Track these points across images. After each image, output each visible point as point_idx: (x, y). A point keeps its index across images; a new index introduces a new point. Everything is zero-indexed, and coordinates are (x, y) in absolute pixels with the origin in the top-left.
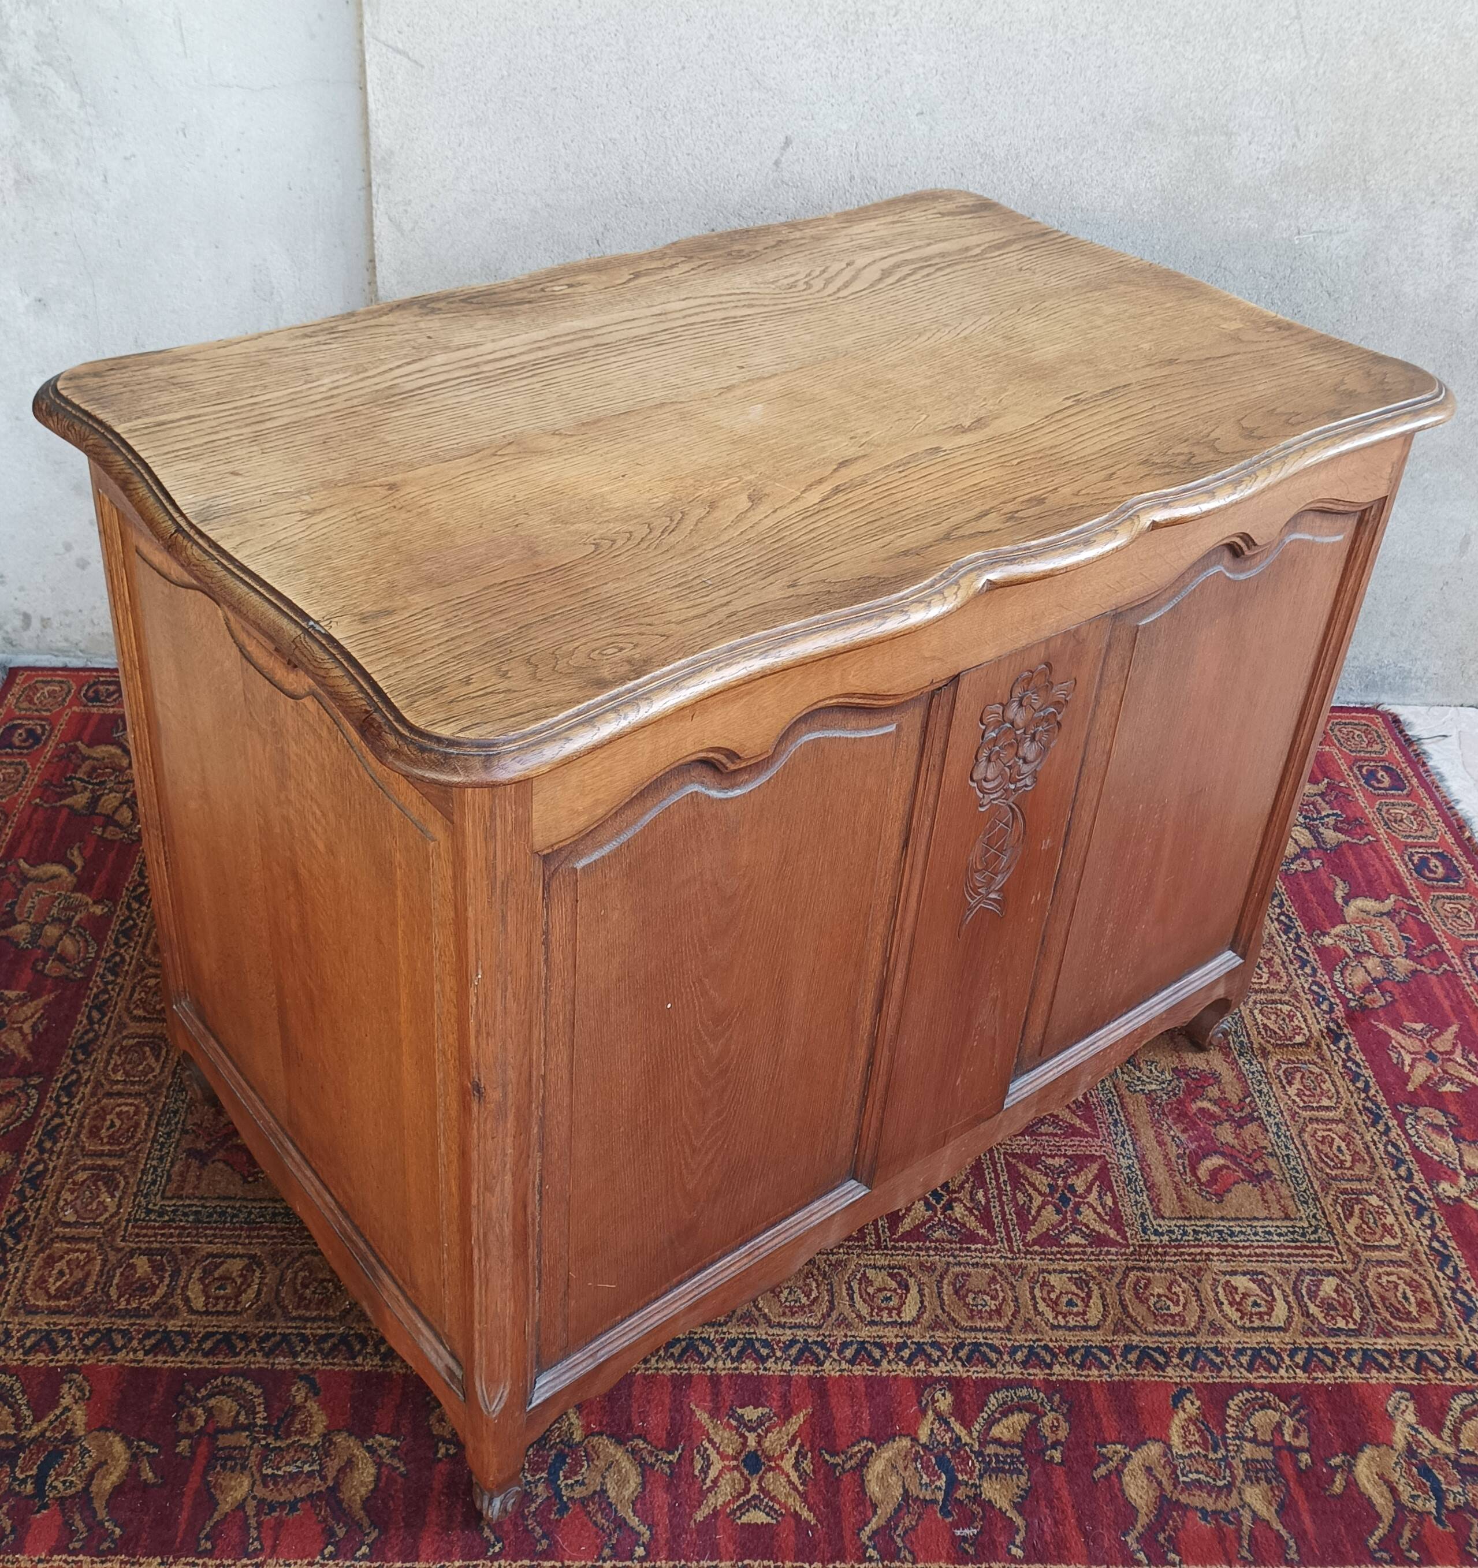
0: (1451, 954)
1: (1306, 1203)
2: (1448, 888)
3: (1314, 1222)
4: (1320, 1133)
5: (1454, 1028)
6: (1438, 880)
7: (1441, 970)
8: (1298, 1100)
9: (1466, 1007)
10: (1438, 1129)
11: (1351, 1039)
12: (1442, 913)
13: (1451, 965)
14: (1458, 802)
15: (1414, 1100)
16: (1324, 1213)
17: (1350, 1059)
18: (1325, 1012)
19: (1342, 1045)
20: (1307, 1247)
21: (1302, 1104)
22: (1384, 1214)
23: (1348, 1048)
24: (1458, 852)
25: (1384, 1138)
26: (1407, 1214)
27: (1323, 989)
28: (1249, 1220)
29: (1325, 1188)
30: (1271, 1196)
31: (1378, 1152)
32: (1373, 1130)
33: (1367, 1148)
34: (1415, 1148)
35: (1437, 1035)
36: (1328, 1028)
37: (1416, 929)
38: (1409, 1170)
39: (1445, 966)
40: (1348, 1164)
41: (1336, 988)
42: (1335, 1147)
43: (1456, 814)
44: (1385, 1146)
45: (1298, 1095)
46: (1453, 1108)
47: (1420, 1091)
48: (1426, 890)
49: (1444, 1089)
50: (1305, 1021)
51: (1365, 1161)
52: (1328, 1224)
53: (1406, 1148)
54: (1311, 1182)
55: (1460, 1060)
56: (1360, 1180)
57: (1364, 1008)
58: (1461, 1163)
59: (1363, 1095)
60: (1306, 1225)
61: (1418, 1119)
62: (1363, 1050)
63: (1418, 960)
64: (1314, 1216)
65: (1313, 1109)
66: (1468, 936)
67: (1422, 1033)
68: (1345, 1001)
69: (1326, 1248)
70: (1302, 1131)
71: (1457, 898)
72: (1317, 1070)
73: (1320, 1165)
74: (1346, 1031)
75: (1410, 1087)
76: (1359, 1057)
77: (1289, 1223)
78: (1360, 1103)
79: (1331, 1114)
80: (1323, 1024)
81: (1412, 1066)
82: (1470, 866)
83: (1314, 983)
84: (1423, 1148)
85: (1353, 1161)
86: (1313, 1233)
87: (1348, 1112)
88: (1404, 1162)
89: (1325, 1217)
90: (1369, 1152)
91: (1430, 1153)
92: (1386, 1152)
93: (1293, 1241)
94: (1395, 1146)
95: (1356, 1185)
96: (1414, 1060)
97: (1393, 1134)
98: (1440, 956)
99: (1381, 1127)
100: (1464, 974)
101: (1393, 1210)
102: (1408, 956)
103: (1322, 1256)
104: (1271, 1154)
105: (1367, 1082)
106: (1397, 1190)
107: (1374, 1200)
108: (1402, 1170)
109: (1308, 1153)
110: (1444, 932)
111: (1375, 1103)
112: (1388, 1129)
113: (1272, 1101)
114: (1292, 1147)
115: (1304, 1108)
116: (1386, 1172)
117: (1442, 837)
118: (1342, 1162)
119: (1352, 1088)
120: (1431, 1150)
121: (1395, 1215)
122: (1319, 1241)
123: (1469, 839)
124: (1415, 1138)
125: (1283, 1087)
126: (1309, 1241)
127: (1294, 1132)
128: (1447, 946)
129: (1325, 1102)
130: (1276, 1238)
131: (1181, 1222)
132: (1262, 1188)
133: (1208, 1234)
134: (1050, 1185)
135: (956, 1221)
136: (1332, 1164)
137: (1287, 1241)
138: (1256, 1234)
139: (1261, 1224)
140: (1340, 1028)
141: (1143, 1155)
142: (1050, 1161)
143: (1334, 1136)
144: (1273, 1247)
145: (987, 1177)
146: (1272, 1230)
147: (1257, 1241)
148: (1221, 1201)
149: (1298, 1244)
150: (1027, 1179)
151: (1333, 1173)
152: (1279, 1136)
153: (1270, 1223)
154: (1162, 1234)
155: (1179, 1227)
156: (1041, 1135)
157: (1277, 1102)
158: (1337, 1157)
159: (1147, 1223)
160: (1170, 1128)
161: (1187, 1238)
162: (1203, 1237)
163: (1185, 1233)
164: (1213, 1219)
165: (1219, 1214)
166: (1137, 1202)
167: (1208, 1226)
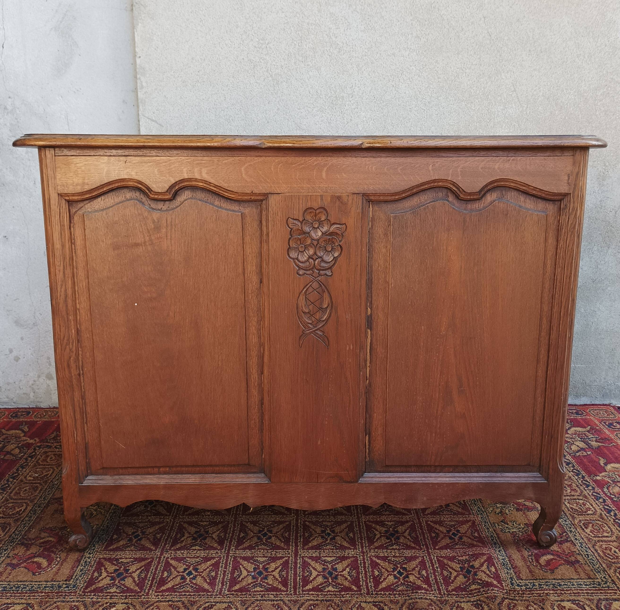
1: (600, 572)
3: (604, 580)
4: (604, 546)
8: (591, 534)
11: (617, 511)
16: (609, 576)
17: (616, 519)
18: (602, 502)
19: (612, 514)
20: (602, 590)
21: (593, 535)
23: (615, 515)
27: (599, 494)
28: (569, 580)
29: (609, 567)
30: (580, 570)
36: (604, 508)
41: (605, 494)
42: (612, 551)
45: (591, 532)
50: (592, 506)
52: (612, 580)
54: (601, 565)
60: (600, 581)
64: (604, 577)
65: (599, 537)
68: (611, 499)
69: (612, 590)
70: (594, 546)
72: (599, 523)
73: (605, 558)
74: (613, 509)
77: (591, 581)
79: (609, 539)
80: (601, 507)
83: (594, 492)
86: (605, 584)
87: (618, 538)
89: (610, 577)
93: (594, 587)
103: (611, 593)
104: (578, 554)
109: (598, 553)
113: (577, 535)
114: (589, 551)
115: (595, 537)
118: (617, 556)
122: (608, 587)
125: (583, 529)
126: (603, 587)
127: (590, 546)
129: (606, 535)
130: (584, 586)
131: (532, 581)
132: (575, 567)
133: (547, 585)
134: (460, 567)
135: (410, 582)
136: (612, 557)
137: (590, 587)
138: (573, 585)
139: (575, 581)
140: (610, 507)
141: (510, 556)
142: (460, 558)
143: (612, 547)
144: (583, 590)
145: (428, 565)
146: (582, 583)
147: (574, 588)
148: (553, 572)
149: (597, 589)
150: (449, 566)
151: (613, 561)
152: (582, 548)
153: (581, 581)
154: (522, 586)
155: (531, 583)
156: (456, 549)
157: (580, 534)
158: (614, 555)
159: (514, 581)
160: (524, 545)
161: (535, 587)
162: (544, 587)
163: (534, 585)
164: (549, 579)
165: (552, 578)
166: (508, 573)
167: (547, 582)
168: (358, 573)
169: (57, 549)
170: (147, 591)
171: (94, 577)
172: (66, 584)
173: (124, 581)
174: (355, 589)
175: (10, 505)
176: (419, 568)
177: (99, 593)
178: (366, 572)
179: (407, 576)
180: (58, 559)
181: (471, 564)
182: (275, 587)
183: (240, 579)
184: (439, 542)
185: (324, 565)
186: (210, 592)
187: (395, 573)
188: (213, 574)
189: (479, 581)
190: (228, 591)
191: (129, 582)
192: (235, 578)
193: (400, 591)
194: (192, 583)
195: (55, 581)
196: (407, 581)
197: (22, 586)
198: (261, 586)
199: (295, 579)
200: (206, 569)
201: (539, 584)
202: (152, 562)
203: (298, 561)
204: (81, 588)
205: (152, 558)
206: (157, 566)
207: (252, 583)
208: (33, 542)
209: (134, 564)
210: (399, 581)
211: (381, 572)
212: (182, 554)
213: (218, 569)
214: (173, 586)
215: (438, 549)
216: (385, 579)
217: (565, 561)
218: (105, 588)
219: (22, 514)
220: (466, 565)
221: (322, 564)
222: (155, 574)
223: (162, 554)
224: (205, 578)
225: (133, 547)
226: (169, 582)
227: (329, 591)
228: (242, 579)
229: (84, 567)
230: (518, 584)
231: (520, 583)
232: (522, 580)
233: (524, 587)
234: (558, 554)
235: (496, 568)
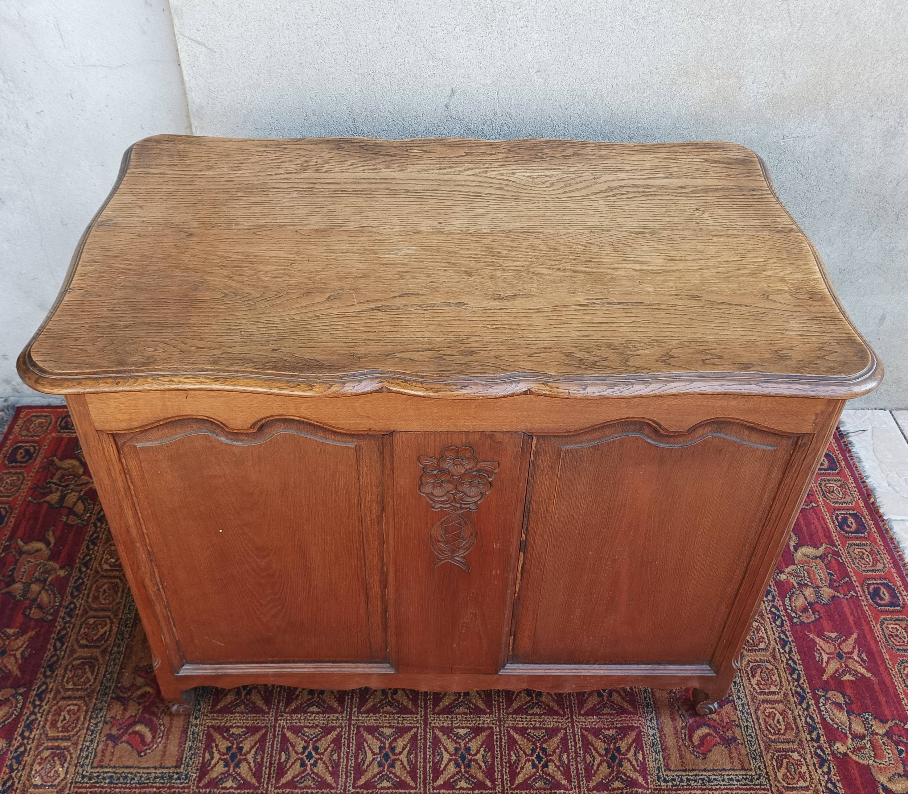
0: (856, 584)
1: (755, 759)
2: (857, 538)
3: (758, 772)
4: (768, 711)
5: (855, 636)
6: (852, 533)
7: (850, 595)
8: (757, 687)
9: (863, 621)
10: (838, 706)
11: (793, 644)
12: (853, 555)
13: (855, 592)
14: (868, 477)
15: (826, 686)
16: (765, 765)
17: (791, 658)
18: (778, 626)
19: (787, 649)
21: (759, 691)
22: (801, 765)
23: (791, 651)
24: (865, 512)
25: (806, 712)
26: (814, 764)
27: (778, 610)
28: (720, 770)
29: (768, 748)
30: (734, 754)
31: (801, 723)
32: (799, 707)
33: (795, 720)
34: (823, 719)
35: (845, 641)
36: (779, 637)
37: (836, 567)
38: (818, 734)
39: (852, 592)
40: (782, 732)
41: (786, 609)
42: (776, 720)
43: (866, 486)
44: (806, 718)
45: (757, 684)
46: (848, 692)
47: (830, 680)
48: (844, 539)
49: (845, 678)
50: (766, 633)
51: (793, 729)
52: (767, 773)
53: (818, 719)
54: (759, 744)
55: (856, 658)
56: (788, 742)
57: (802, 623)
58: (850, 728)
59: (796, 683)
60: (754, 773)
61: (827, 699)
62: (800, 652)
63: (836, 589)
64: (759, 768)
65: (765, 694)
66: (868, 571)
67: (836, 639)
68: (791, 618)
69: (764, 789)
70: (757, 709)
71: (863, 545)
72: (770, 667)
73: (766, 732)
74: (790, 639)
75: (825, 678)
76: (796, 657)
77: (743, 773)
78: (793, 688)
79: (775, 697)
80: (777, 634)
81: (827, 663)
82: (872, 522)
83: (773, 606)
84: (828, 719)
85: (786, 730)
86: (758, 779)
87: (786, 695)
88: (816, 729)
89: (766, 768)
90: (795, 723)
91: (831, 722)
92: (806, 722)
93: (745, 785)
94: (811, 718)
95: (786, 746)
96: (829, 659)
97: (811, 710)
98: (850, 586)
99: (804, 706)
100: (863, 598)
101: (806, 762)
102: (831, 586)
104: (737, 726)
105: (799, 674)
106: (810, 748)
107: (795, 756)
108: (814, 735)
109: (759, 724)
110: (853, 569)
111: (802, 688)
112: (808, 706)
113: (741, 689)
114: (750, 720)
115: (760, 693)
116: (805, 736)
117: (857, 502)
118: (779, 730)
119: (790, 679)
120: (833, 720)
121: (807, 765)
122: (761, 785)
123: (873, 503)
124: (823, 713)
125: (749, 679)
126: (755, 785)
127: (752, 710)
128: (854, 579)
129: (773, 689)
130: (735, 783)
131: (680, 773)
132: (730, 749)
133: (695, 781)
134: (605, 749)
135: (549, 775)
136: (773, 731)
137: (741, 785)
138: (723, 780)
139: (727, 773)
140: (787, 637)
141: (662, 728)
142: (607, 732)
143: (776, 712)
144: (732, 789)
145: (570, 744)
146: (733, 777)
147: (724, 785)
148: (705, 758)
149: (748, 787)
150: (593, 746)
151: (773, 738)
152: (743, 713)
153: (733, 773)
154: (668, 781)
155: (678, 776)
156: (603, 715)
157: (744, 689)
158: (777, 726)
159: (661, 774)
160: (679, 708)
161: (682, 784)
162: (692, 783)
163: (682, 781)
164: (699, 770)
165: (703, 767)
166: (656, 759)
167: (696, 775)
168: (493, 757)
169: (158, 708)
170: (265, 786)
171: (206, 760)
172: (177, 773)
173: (240, 768)
174: (489, 784)
175: (91, 621)
176: (560, 750)
177: (215, 788)
178: (502, 755)
179: (546, 766)
180: (162, 728)
181: (617, 745)
182: (402, 781)
183: (365, 767)
184: (585, 701)
185: (456, 743)
186: (333, 788)
187: (533, 758)
188: (335, 757)
189: (623, 777)
190: (353, 788)
191: (244, 769)
192: (359, 765)
193: (537, 789)
194: (313, 772)
195: (164, 768)
196: (546, 773)
197: (129, 775)
198: (389, 779)
199: (425, 767)
200: (328, 748)
201: (687, 779)
202: (266, 734)
203: (428, 736)
204: (195, 779)
205: (266, 727)
206: (273, 743)
207: (378, 773)
208: (129, 694)
209: (246, 738)
210: (538, 772)
211: (519, 756)
212: (299, 719)
213: (341, 749)
214: (293, 778)
215: (583, 715)
216: (522, 768)
217: (721, 738)
218: (220, 780)
219: (108, 639)
220: (612, 746)
221: (454, 741)
222: (272, 756)
223: (276, 720)
224: (326, 764)
225: (243, 707)
226: (288, 770)
227: (461, 788)
228: (368, 766)
229: (193, 742)
230: (665, 779)
231: (667, 776)
232: (670, 770)
233: (670, 784)
234: (716, 725)
235: (643, 754)
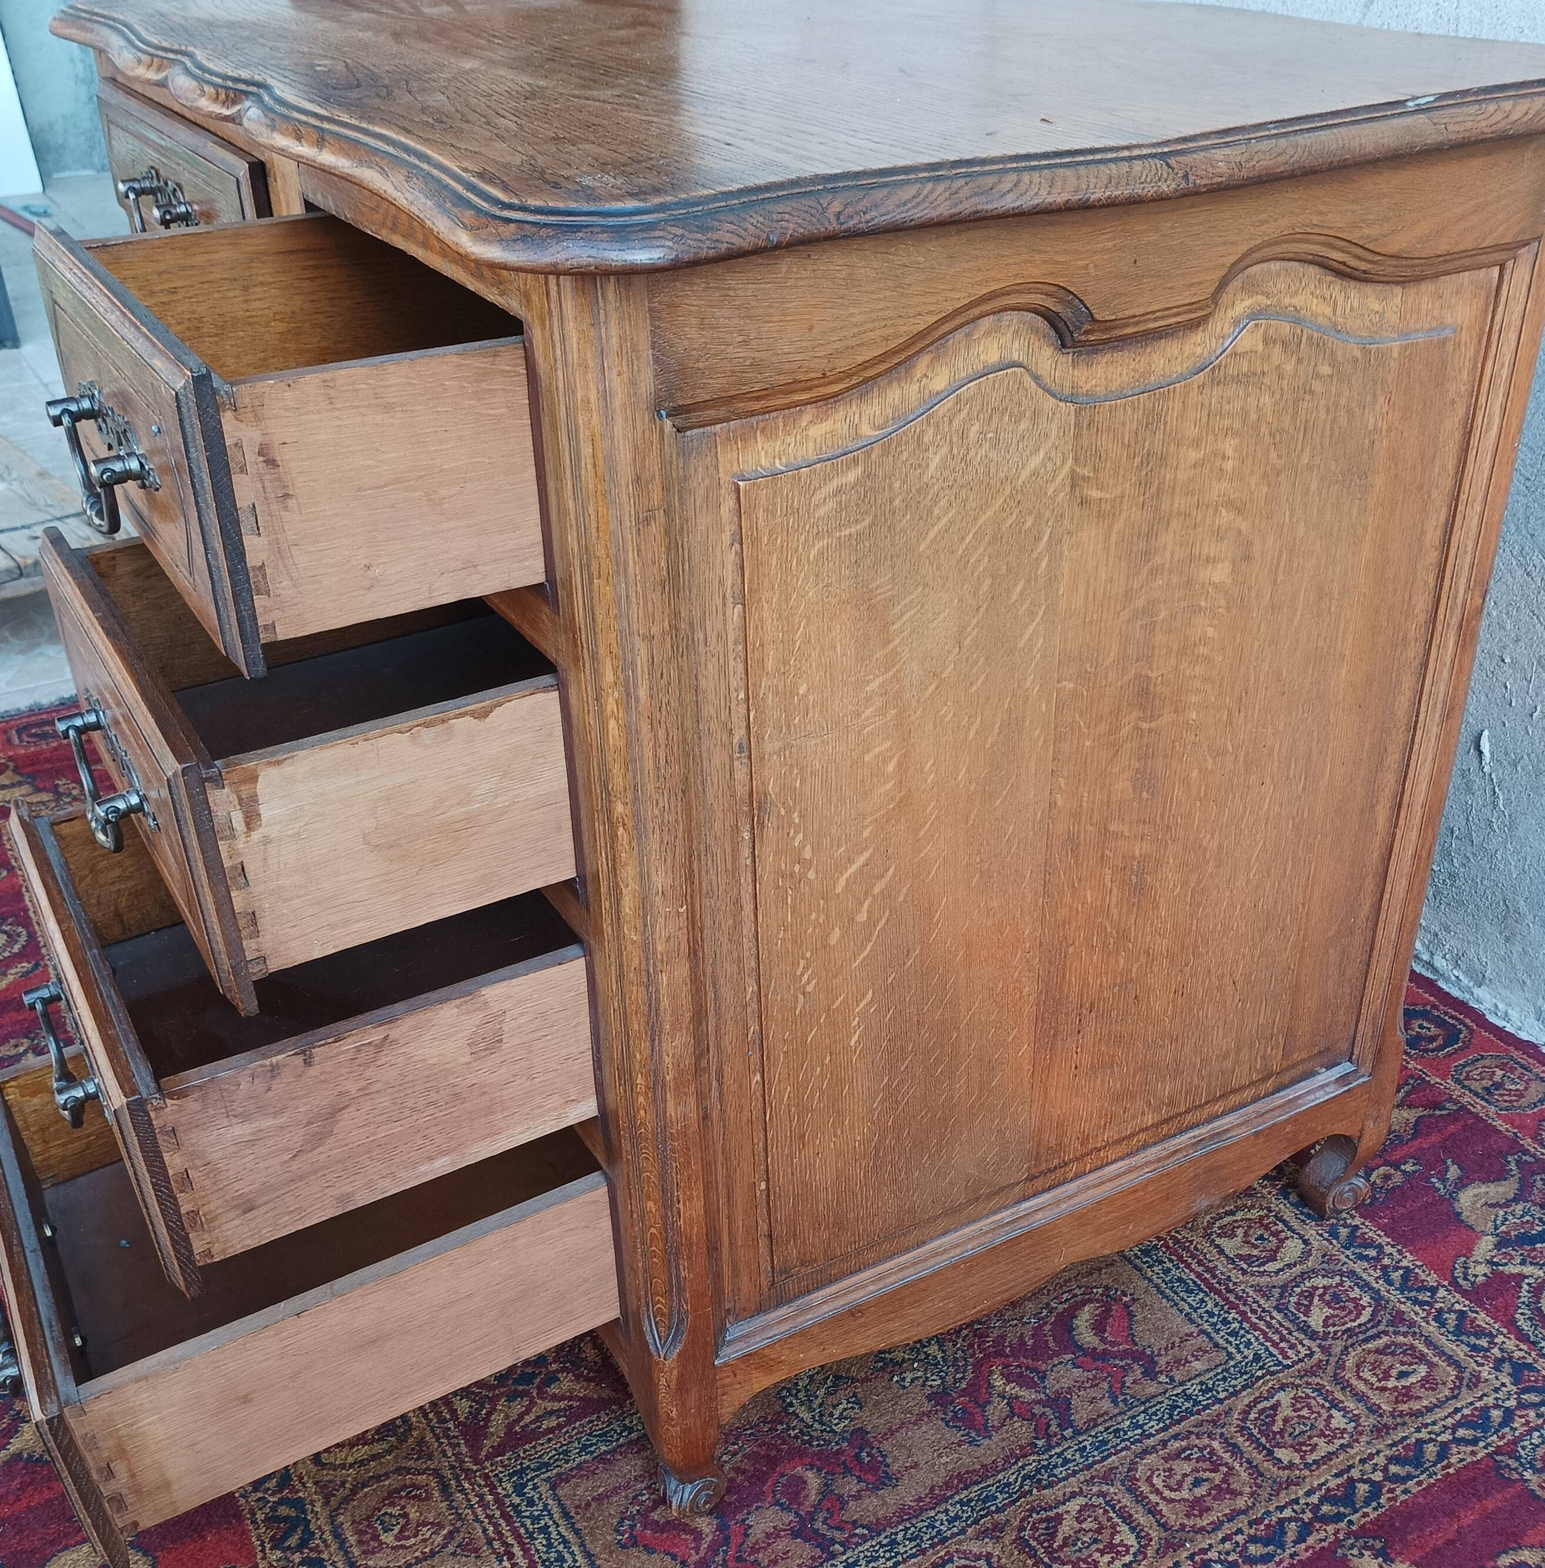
131: (556, 1511)
133: (550, 1546)
134: (544, 1359)
142: (589, 1348)
148: (623, 1547)
154: (520, 1494)
155: (545, 1509)
159: (532, 1473)
160: (735, 1454)
161: (528, 1522)
162: (540, 1542)
163: (535, 1519)
164: (582, 1545)
165: (595, 1548)
166: (566, 1453)
167: (565, 1542)
181: (560, 1375)
220: (554, 1366)
230: (525, 1485)
231: (535, 1488)
232: (553, 1488)
233: (517, 1500)
234: (735, 1541)
235: (559, 1427)
